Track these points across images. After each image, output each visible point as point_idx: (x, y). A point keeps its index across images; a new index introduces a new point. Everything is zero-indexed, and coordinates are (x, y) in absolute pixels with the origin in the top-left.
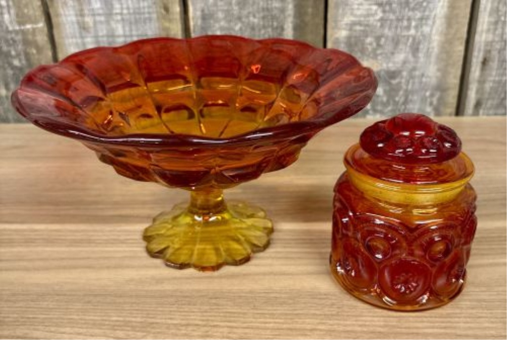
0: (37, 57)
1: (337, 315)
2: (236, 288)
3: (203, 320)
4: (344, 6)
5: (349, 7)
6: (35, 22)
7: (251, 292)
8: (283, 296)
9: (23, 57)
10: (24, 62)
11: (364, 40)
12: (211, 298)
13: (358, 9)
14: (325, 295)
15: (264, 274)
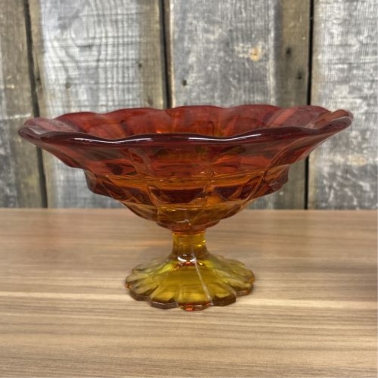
0: (21, 146)
2: (213, 360)
4: (327, 100)
5: (332, 100)
6: (24, 112)
7: (231, 364)
8: (269, 370)
9: (8, 146)
10: (9, 151)
11: (348, 134)
12: (184, 369)
13: (342, 102)
14: (319, 371)
15: (247, 347)
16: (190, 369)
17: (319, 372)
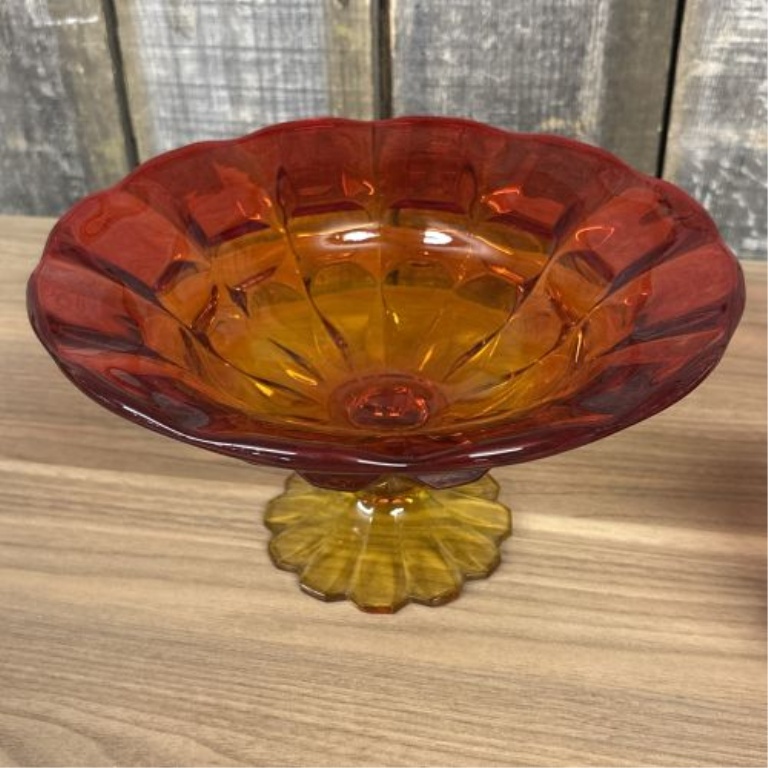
0: (85, 81)
1: (609, 743)
2: (427, 657)
3: (358, 723)
4: (720, 12)
5: (730, 13)
7: (452, 671)
8: (513, 687)
9: (59, 79)
10: (61, 89)
12: (377, 675)
13: (750, 18)
14: (594, 695)
15: (483, 633)
16: (386, 676)
17: (593, 699)
